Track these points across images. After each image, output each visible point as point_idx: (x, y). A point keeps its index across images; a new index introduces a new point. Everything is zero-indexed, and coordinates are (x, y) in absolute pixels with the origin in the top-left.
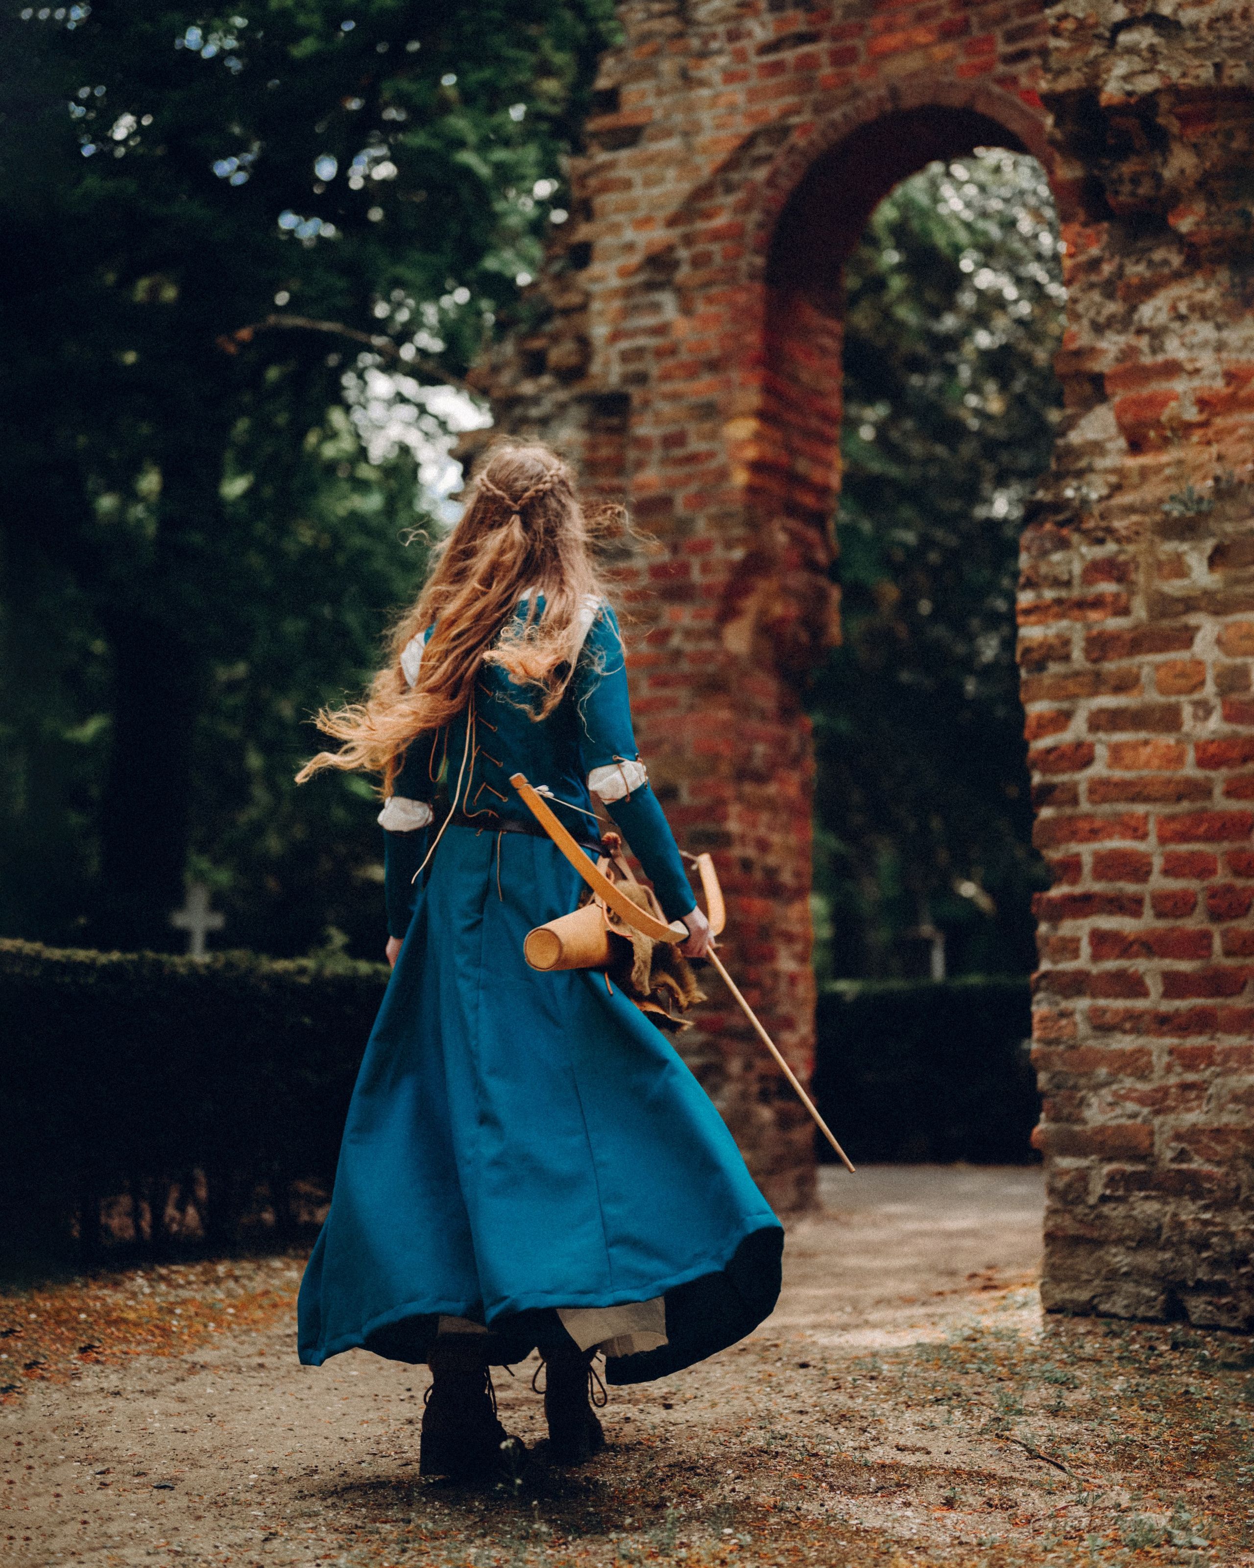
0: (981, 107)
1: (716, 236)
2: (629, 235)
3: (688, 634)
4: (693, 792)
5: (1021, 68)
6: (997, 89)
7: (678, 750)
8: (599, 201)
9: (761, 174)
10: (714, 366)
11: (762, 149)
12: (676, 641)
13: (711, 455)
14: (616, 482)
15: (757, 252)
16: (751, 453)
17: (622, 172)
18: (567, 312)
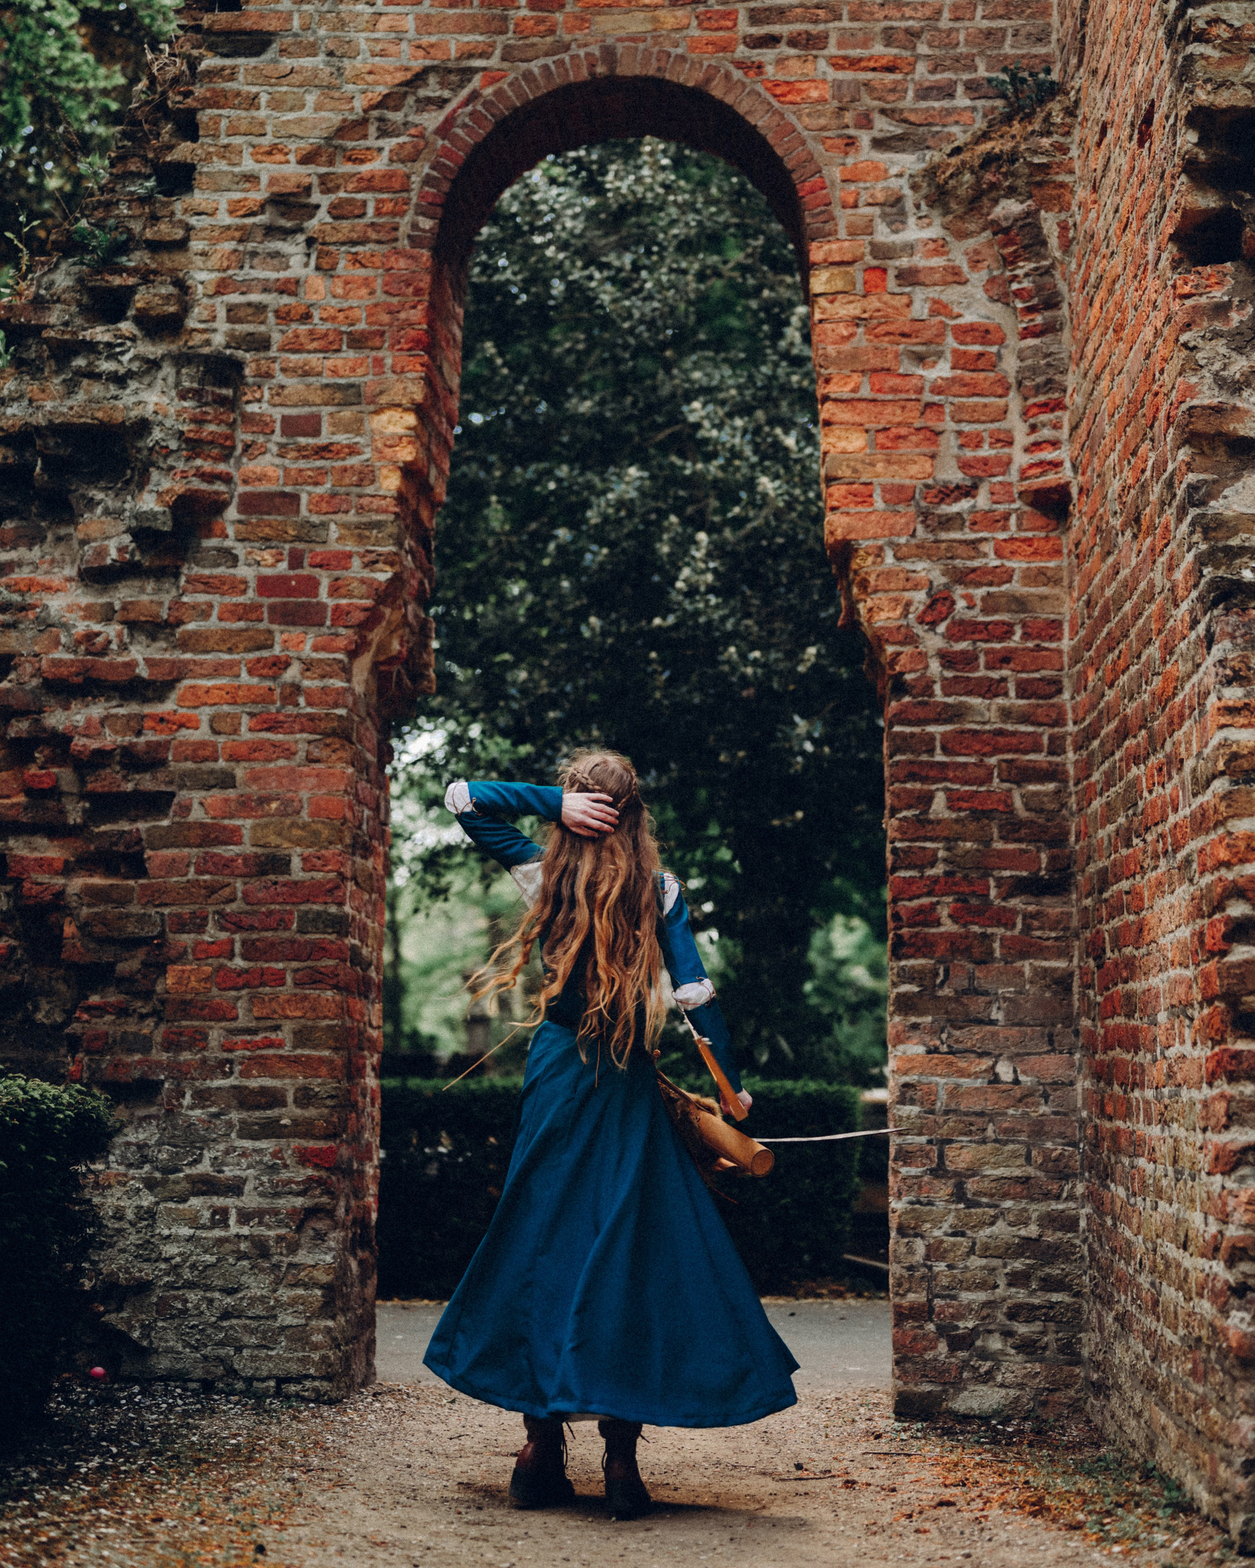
0: (717, 90)
1: (368, 184)
2: (248, 164)
3: (308, 666)
4: (308, 864)
5: (767, 55)
6: (737, 74)
7: (290, 809)
8: (204, 116)
9: (432, 120)
10: (358, 341)
11: (432, 89)
12: (292, 673)
13: (353, 450)
14: (222, 467)
15: (421, 211)
16: (407, 454)
17: (241, 85)
18: (156, 247)
